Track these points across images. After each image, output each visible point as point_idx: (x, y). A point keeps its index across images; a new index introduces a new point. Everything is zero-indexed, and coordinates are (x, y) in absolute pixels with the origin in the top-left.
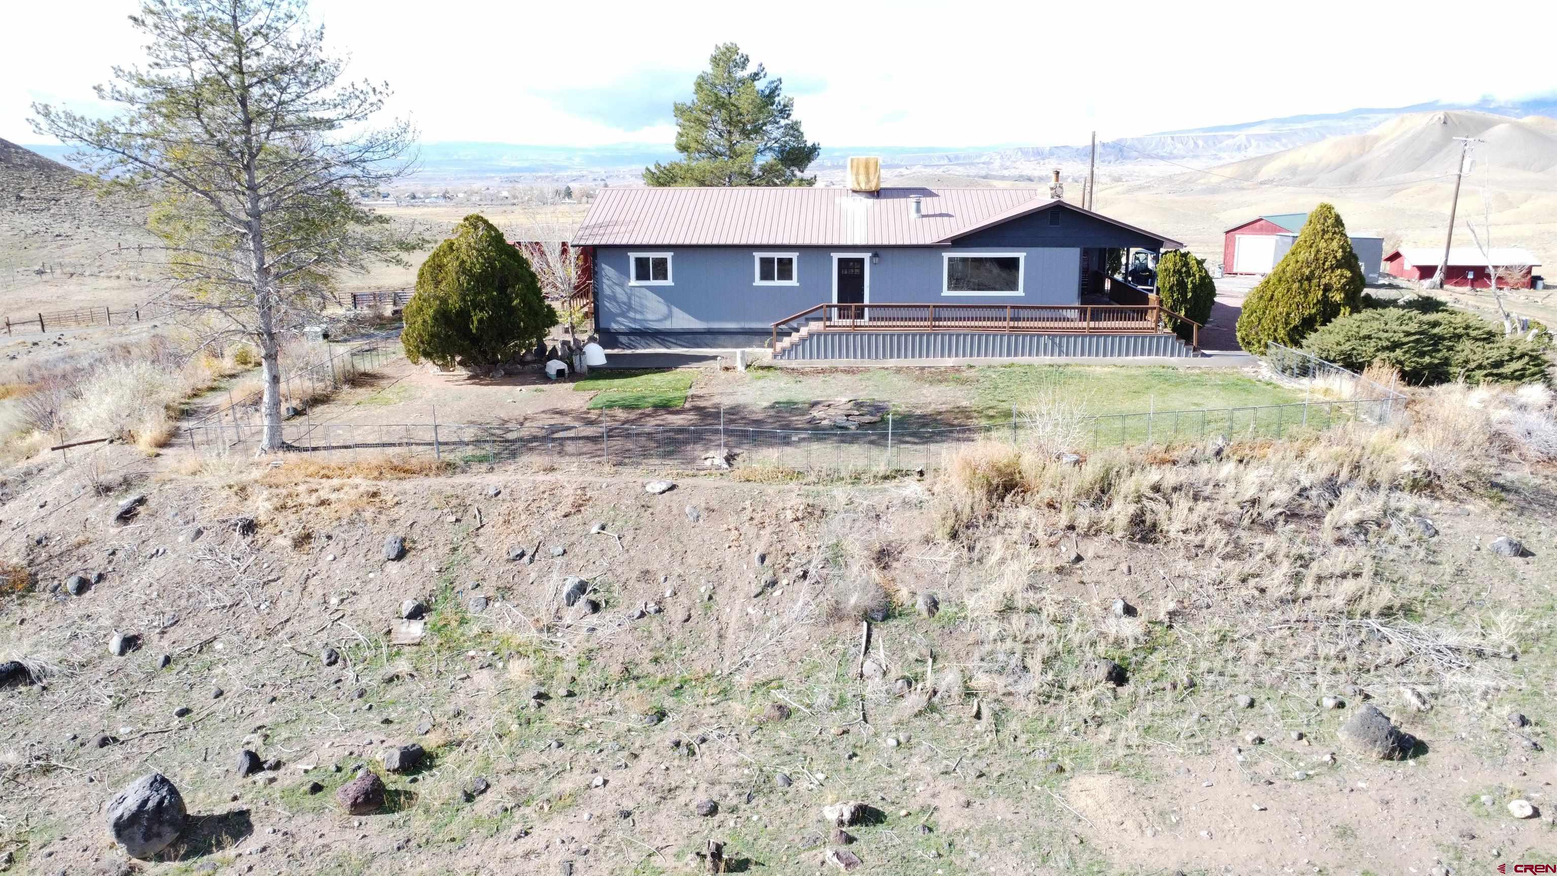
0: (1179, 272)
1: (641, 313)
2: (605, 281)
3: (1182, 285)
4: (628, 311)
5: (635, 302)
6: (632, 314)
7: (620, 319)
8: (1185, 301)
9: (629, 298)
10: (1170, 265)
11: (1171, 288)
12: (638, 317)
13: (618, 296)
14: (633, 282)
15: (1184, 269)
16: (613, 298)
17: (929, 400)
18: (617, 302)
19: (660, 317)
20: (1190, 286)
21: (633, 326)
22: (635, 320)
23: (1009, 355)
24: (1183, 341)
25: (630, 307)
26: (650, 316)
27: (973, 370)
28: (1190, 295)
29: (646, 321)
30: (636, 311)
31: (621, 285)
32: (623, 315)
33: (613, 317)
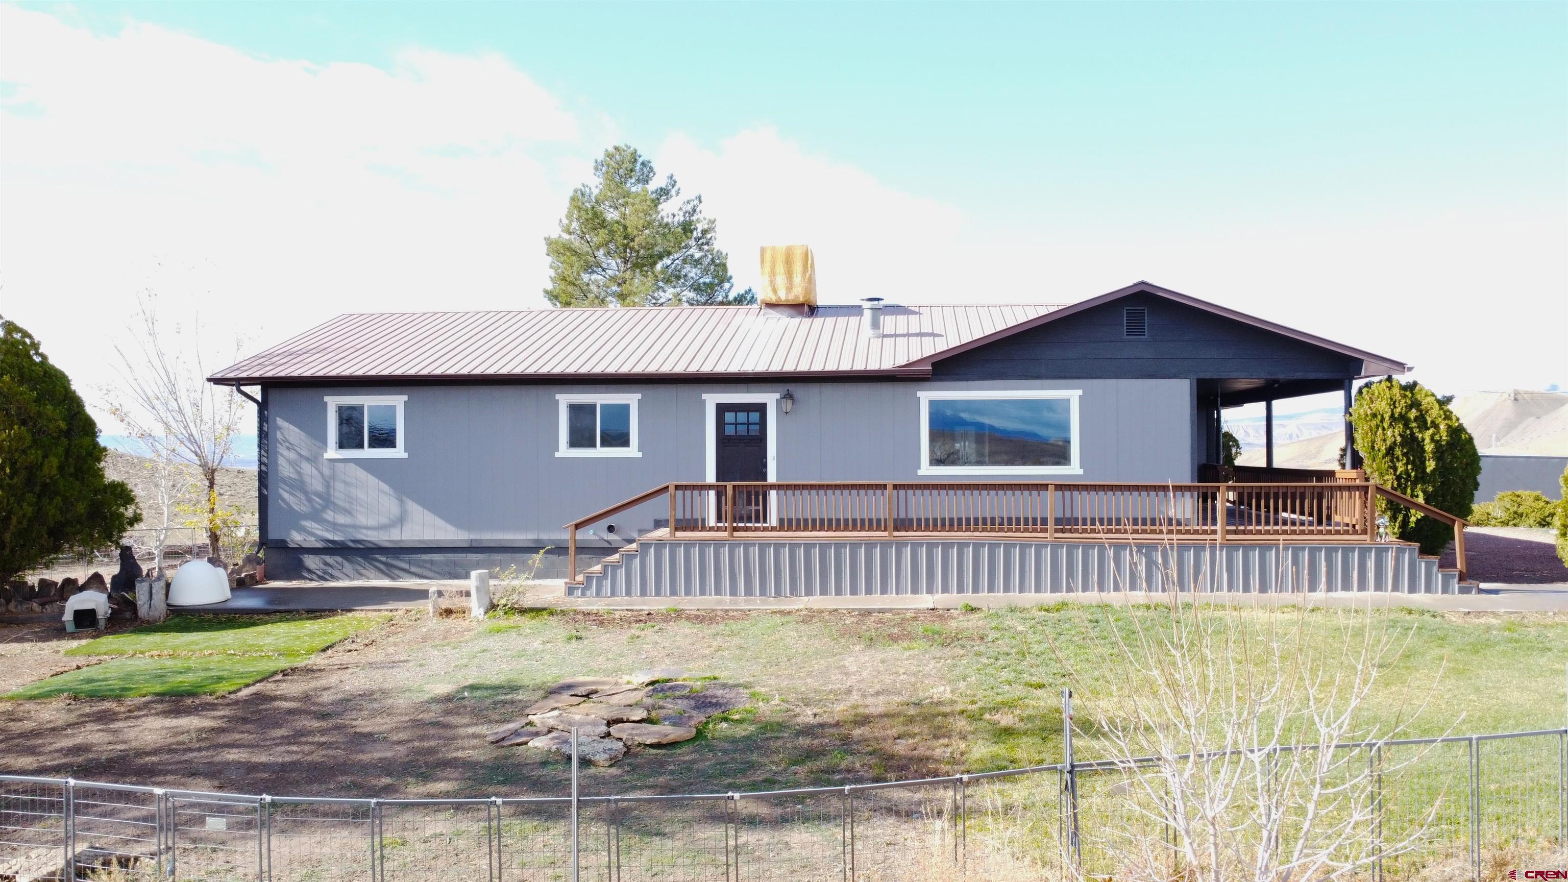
0: (1403, 419)
1: (347, 512)
2: (282, 450)
3: (1412, 445)
4: (325, 508)
5: (339, 494)
6: (329, 515)
7: (307, 524)
8: (1422, 477)
9: (328, 486)
10: (1382, 406)
11: (1390, 451)
12: (341, 519)
13: (307, 479)
14: (332, 452)
15: (1413, 414)
16: (299, 486)
17: (851, 681)
18: (305, 492)
19: (384, 520)
20: (1429, 447)
21: (330, 536)
22: (335, 526)
23: (1055, 588)
24: (1435, 559)
25: (328, 501)
26: (362, 520)
27: (976, 616)
28: (1431, 465)
29: (355, 527)
30: (337, 508)
31: (314, 460)
32: (316, 516)
33: (294, 519)
